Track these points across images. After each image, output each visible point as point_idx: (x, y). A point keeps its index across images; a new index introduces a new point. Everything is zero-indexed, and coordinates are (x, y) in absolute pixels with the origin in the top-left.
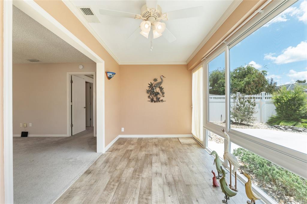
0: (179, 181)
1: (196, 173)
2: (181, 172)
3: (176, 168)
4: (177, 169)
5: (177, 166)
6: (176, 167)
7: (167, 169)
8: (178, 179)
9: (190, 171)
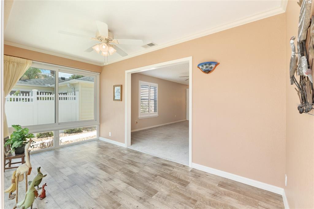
0: (84, 184)
1: (66, 202)
2: (86, 193)
3: (95, 195)
4: (93, 194)
5: (96, 199)
6: (96, 197)
7: (106, 188)
8: (86, 185)
9: (75, 201)
